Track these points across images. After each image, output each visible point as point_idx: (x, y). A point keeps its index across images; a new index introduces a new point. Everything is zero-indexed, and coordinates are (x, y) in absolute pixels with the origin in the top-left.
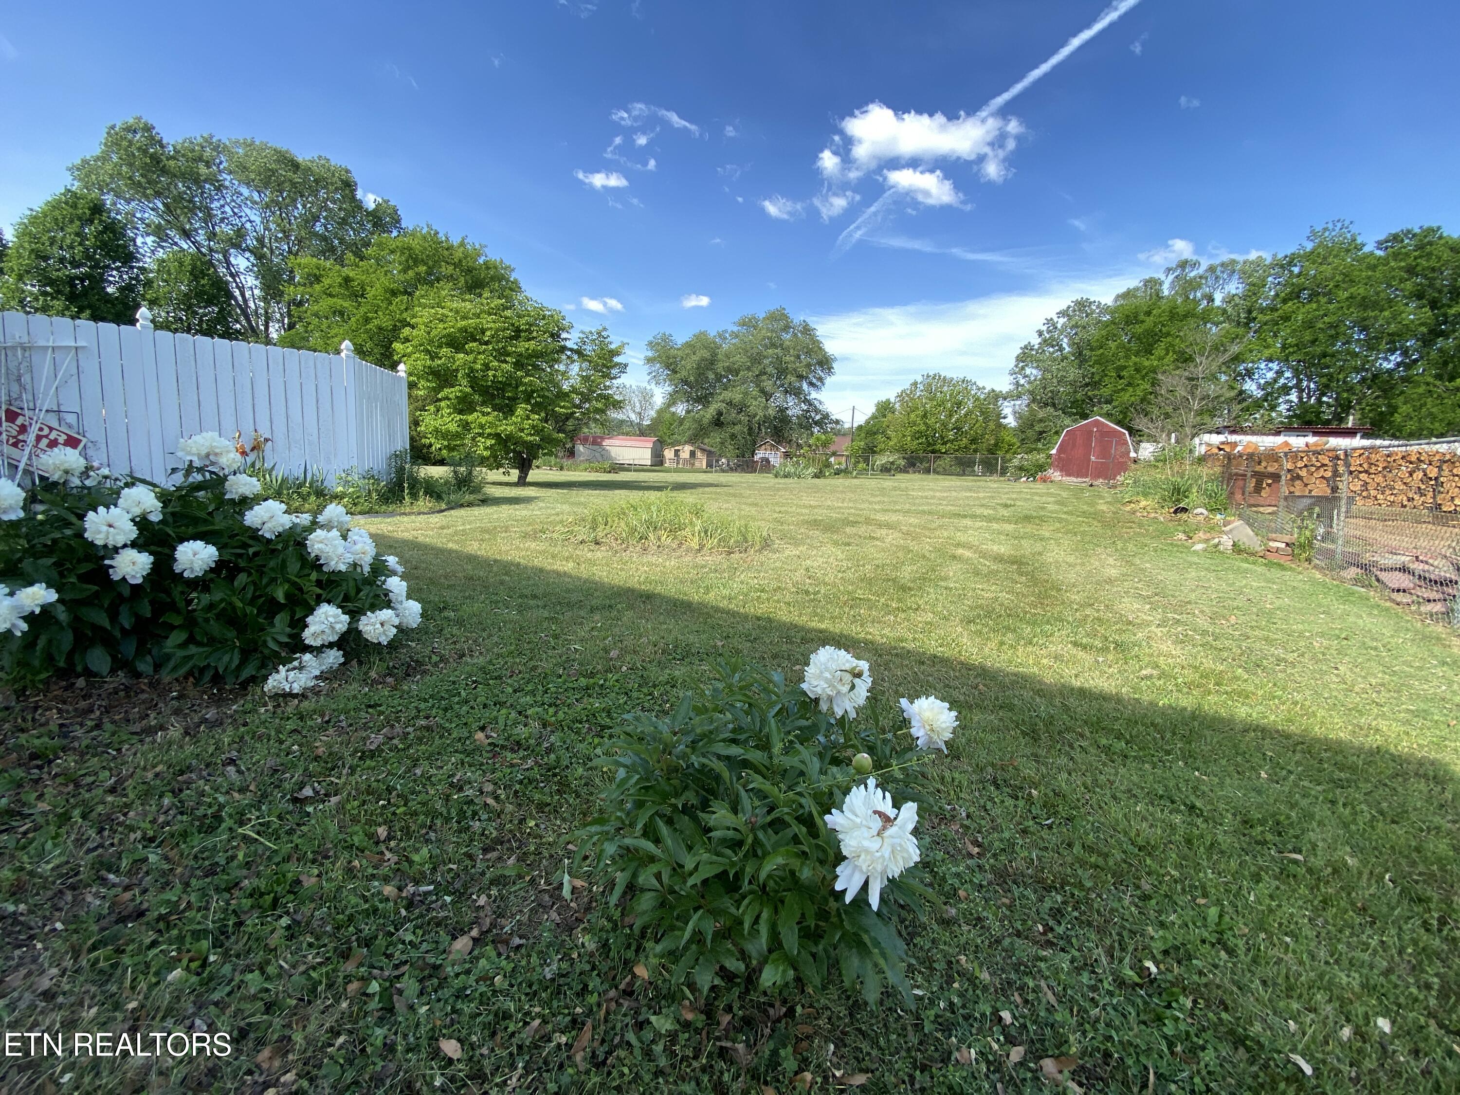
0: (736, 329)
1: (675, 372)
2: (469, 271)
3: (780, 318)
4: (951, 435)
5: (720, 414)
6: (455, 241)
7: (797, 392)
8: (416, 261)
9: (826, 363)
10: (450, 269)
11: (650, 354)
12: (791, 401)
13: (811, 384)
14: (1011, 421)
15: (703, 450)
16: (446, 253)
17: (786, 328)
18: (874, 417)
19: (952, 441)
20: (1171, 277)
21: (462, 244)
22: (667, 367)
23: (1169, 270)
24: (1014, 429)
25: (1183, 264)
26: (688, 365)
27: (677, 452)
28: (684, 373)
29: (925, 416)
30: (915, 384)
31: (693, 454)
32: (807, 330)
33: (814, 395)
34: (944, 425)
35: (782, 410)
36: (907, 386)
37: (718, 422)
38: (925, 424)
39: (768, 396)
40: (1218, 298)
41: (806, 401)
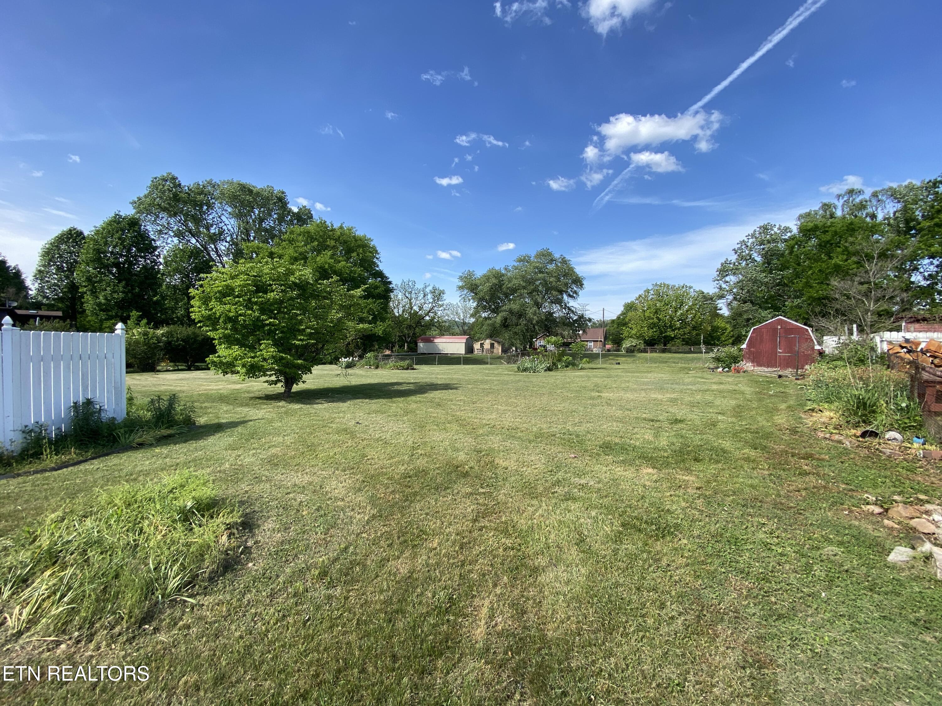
0: (516, 264)
1: (476, 294)
2: (345, 242)
3: (546, 255)
4: (678, 324)
5: (506, 319)
6: (336, 226)
7: (559, 302)
8: (312, 239)
9: (578, 282)
10: (332, 243)
11: (461, 284)
12: (555, 308)
13: (570, 296)
14: (725, 311)
15: (499, 343)
16: (331, 233)
17: (552, 261)
18: (623, 314)
19: (679, 329)
20: (841, 201)
21: (341, 227)
22: (472, 291)
23: (839, 196)
24: (727, 318)
25: (851, 192)
26: (484, 288)
27: (482, 345)
28: (482, 294)
29: (656, 312)
30: (648, 291)
31: (492, 345)
32: (564, 261)
33: (572, 303)
34: (672, 318)
35: (550, 314)
36: (641, 292)
37: (505, 324)
38: (657, 318)
39: (538, 305)
40: (880, 216)
41: (566, 307)
